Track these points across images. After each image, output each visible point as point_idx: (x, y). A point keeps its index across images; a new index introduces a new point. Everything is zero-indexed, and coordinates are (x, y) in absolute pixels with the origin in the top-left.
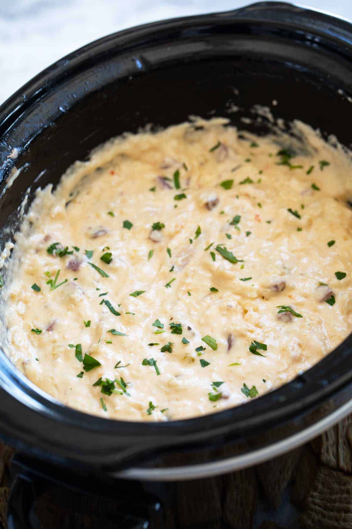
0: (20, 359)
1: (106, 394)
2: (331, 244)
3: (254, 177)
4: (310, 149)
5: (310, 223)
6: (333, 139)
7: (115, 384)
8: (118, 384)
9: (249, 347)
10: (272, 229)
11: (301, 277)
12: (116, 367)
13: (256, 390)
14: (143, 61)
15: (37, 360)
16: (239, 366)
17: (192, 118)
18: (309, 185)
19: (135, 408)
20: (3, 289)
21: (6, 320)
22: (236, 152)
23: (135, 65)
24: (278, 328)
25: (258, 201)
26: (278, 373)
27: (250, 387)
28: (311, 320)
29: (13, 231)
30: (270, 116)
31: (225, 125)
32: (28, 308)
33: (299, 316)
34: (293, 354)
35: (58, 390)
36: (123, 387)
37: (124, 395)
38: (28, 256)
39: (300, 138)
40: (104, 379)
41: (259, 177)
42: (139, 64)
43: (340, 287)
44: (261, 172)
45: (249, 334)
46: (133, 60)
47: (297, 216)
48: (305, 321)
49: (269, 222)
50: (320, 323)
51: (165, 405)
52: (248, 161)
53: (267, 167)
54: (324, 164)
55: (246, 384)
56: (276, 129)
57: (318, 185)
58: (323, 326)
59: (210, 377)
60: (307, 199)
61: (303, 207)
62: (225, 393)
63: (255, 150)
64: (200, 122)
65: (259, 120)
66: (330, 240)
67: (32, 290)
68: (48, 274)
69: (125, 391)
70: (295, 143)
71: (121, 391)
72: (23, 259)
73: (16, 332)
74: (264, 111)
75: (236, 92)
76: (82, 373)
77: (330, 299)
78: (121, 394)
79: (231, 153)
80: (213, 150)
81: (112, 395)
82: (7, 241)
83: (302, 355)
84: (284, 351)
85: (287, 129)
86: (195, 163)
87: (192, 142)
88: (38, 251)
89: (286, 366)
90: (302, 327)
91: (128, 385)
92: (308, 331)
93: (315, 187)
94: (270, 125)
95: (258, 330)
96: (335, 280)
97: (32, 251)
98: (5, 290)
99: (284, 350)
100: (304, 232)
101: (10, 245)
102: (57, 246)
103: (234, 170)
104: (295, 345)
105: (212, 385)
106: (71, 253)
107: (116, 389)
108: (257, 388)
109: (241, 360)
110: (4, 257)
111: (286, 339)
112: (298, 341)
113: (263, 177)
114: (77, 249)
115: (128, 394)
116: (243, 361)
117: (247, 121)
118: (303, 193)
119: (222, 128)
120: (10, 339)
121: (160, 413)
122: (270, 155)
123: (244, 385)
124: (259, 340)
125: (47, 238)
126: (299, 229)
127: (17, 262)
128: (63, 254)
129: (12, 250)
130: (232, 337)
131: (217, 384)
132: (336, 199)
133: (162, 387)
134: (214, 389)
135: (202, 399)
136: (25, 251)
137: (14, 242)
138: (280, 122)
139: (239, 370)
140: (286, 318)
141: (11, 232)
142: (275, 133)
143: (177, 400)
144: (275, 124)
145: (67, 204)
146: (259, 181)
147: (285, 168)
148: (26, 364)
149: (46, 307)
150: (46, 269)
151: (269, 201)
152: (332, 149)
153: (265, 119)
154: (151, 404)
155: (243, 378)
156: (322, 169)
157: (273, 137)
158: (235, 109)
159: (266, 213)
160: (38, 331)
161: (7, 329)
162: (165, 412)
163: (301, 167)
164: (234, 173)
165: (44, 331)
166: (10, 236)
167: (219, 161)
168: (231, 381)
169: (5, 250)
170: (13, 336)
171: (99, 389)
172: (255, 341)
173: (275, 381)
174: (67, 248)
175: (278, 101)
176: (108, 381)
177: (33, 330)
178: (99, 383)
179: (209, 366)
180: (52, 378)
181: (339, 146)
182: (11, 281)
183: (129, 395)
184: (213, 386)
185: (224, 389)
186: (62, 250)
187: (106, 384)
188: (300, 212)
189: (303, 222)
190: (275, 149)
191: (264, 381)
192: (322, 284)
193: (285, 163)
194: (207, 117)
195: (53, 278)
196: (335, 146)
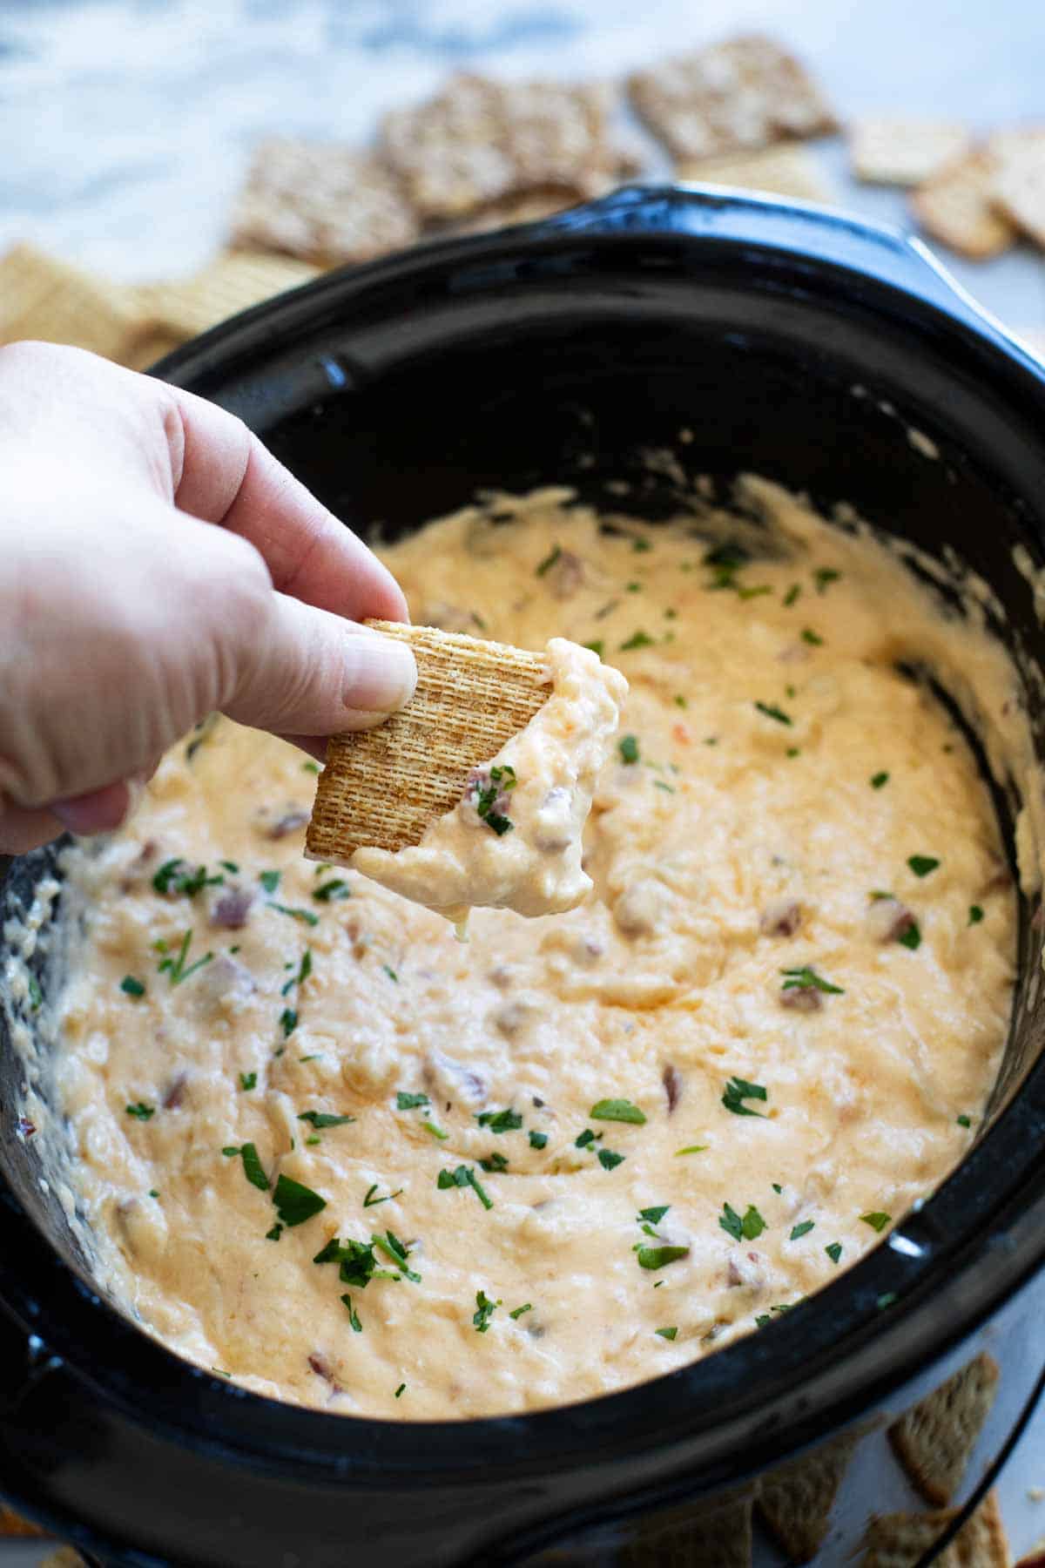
0: (108, 1199)
1: (355, 1283)
2: (879, 781)
3: (654, 626)
4: (783, 542)
5: (817, 732)
6: (846, 512)
7: (375, 1252)
8: (383, 1248)
9: (720, 1097)
10: (721, 758)
11: (824, 880)
12: (367, 1203)
13: (758, 1217)
14: (345, 363)
15: (154, 1194)
16: (702, 1155)
17: (483, 495)
18: (793, 635)
19: (438, 1314)
20: (43, 1012)
21: (58, 1095)
22: (602, 570)
23: (325, 377)
24: (788, 1032)
25: (674, 692)
26: (810, 1159)
27: (741, 1211)
28: (869, 997)
29: (51, 848)
30: (676, 471)
31: (567, 506)
32: (114, 1045)
33: (835, 990)
34: (838, 1100)
35: (220, 1282)
36: (400, 1259)
37: (405, 1280)
38: (104, 905)
39: (758, 516)
40: (343, 1245)
41: (668, 625)
42: (336, 375)
43: (924, 896)
44: (671, 614)
45: (712, 1059)
46: (320, 366)
47: (782, 718)
48: (853, 1002)
49: (712, 742)
50: (892, 1003)
51: (522, 1296)
52: (633, 588)
53: (683, 598)
54: (826, 577)
55: (729, 1203)
56: (693, 501)
57: (818, 632)
58: (902, 1011)
59: (629, 1194)
60: (798, 673)
61: (791, 692)
62: (679, 1242)
63: (645, 559)
64: (505, 503)
65: (650, 484)
66: (875, 771)
67: (124, 995)
68: (159, 947)
69: (405, 1270)
70: (744, 531)
71: (393, 1269)
72: (89, 916)
73: (88, 1123)
74: (663, 460)
75: (587, 418)
76: (278, 1228)
77: (908, 933)
78: (397, 1279)
79: (588, 571)
80: (543, 569)
81: (370, 1284)
82: (38, 878)
83: (861, 1100)
84: (813, 1095)
85: (724, 499)
86: (502, 608)
87: (486, 555)
88: (128, 887)
89: (827, 1139)
90: (850, 1020)
91: (410, 1248)
92: (867, 1032)
93: (810, 638)
94: (677, 494)
95: (738, 1046)
96: (911, 880)
97: (111, 891)
98: (48, 1013)
99: (812, 1092)
100: (805, 759)
101: (49, 886)
102: (177, 870)
103: (601, 614)
104: (840, 1075)
105: (638, 1220)
106: (218, 881)
107: (378, 1268)
108: (760, 1211)
109: (708, 1135)
110: (33, 926)
111: (811, 1060)
112: (845, 1060)
113: (679, 627)
114: (232, 868)
115: (415, 1275)
116: (712, 1137)
117: (620, 488)
118: (785, 657)
119: (559, 514)
120: (75, 1146)
121: (509, 1320)
122: (686, 568)
123: (726, 1206)
124: (744, 1070)
125: (149, 852)
126: (792, 753)
127: (73, 926)
128: (194, 888)
129: (56, 901)
130: (676, 1075)
131: (652, 1215)
132: (868, 662)
133: (507, 1245)
134: (647, 1231)
135: (618, 1266)
136: (92, 894)
137: (59, 876)
138: (704, 484)
139: (705, 1165)
140: (804, 1002)
141: (48, 853)
142: (691, 512)
143: (551, 1276)
144: (692, 489)
145: (191, 751)
146: (670, 637)
147: (726, 598)
148: (126, 1213)
149: (160, 1037)
150: (155, 934)
151: (702, 688)
152: (844, 538)
153: (664, 479)
154: (481, 1297)
155: (720, 1187)
156: (821, 589)
157: (687, 523)
158: (587, 461)
159: (700, 718)
160: (142, 1111)
161: (66, 1119)
162: (522, 1317)
163: (766, 590)
164: (604, 622)
165: (158, 1108)
166: (45, 863)
167: (560, 596)
168: (688, 1201)
169: (37, 905)
170: (82, 1139)
171: (331, 1271)
172: (735, 1079)
173: (806, 1183)
174: (203, 871)
175: (693, 429)
176: (353, 1249)
177: (130, 1111)
178: (330, 1253)
179: (623, 1164)
180: (201, 1249)
181: (864, 528)
182: (63, 982)
183: (416, 1278)
184: (642, 1223)
185: (673, 1229)
186: (191, 877)
187: (352, 1258)
188: (787, 707)
189: (797, 732)
190: (694, 552)
191: (777, 1188)
192: (879, 897)
193: (725, 583)
194: (520, 488)
195: (175, 955)
196: (850, 529)
